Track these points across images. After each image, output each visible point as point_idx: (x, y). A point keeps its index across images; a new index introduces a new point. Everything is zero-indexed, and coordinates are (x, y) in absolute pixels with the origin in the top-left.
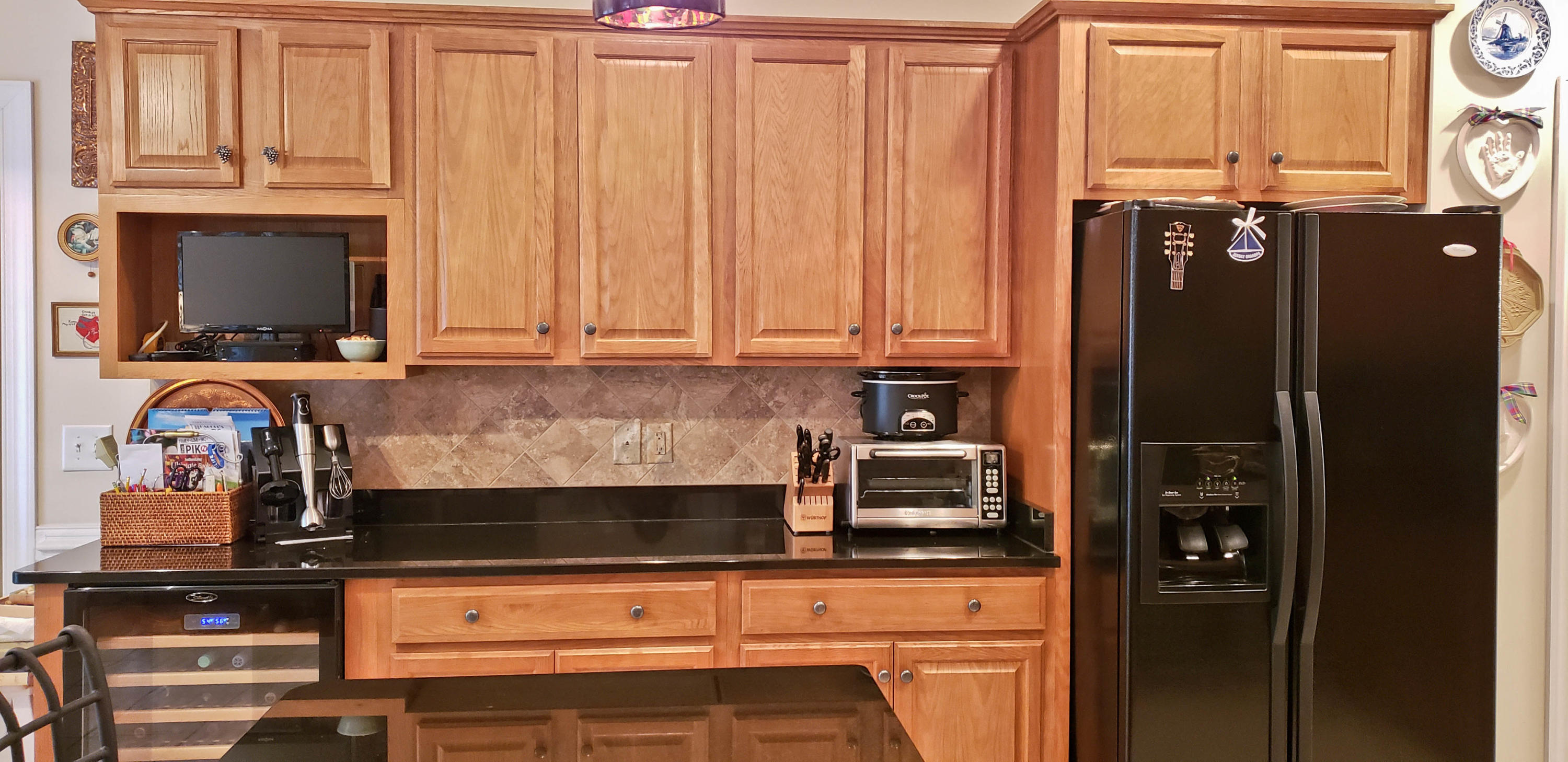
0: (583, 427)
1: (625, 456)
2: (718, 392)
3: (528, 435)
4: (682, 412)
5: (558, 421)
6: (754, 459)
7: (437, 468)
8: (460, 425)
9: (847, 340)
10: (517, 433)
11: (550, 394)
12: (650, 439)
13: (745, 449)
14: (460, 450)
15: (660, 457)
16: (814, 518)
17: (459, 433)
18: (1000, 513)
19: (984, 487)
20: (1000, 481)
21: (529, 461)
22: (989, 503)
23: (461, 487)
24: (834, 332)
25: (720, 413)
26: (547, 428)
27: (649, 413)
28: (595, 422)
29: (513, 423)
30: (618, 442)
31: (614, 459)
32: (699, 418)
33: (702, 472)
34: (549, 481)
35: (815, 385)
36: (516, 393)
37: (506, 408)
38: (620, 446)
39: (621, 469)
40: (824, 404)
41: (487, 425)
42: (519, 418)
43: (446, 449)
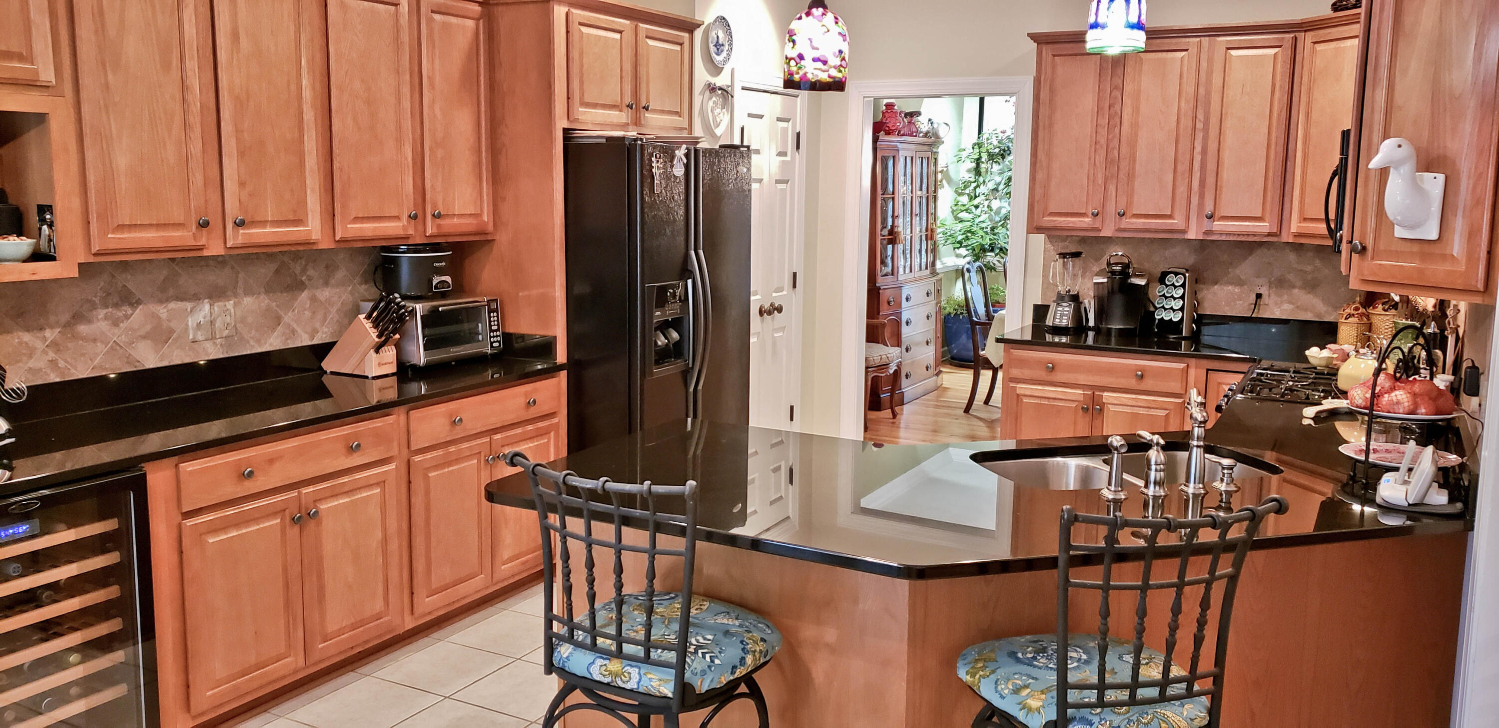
0: (162, 311)
1: (199, 333)
2: (266, 271)
3: (116, 323)
4: (240, 291)
5: (141, 307)
6: (295, 326)
7: (32, 364)
8: (52, 319)
9: (405, 223)
10: (106, 322)
11: (132, 282)
12: (218, 316)
13: (288, 318)
14: (55, 345)
15: (227, 331)
16: (386, 364)
17: (52, 327)
18: (499, 342)
19: (490, 326)
20: (498, 321)
21: (118, 348)
22: (494, 337)
23: (58, 380)
24: (397, 218)
25: (269, 289)
26: (132, 314)
27: (216, 294)
28: (173, 305)
29: (102, 313)
30: (191, 322)
31: (191, 337)
32: (253, 295)
33: (258, 341)
34: (138, 364)
35: (333, 260)
36: (102, 284)
37: (94, 299)
38: (195, 325)
39: (195, 345)
40: (340, 274)
41: (78, 317)
42: (107, 307)
43: (40, 345)
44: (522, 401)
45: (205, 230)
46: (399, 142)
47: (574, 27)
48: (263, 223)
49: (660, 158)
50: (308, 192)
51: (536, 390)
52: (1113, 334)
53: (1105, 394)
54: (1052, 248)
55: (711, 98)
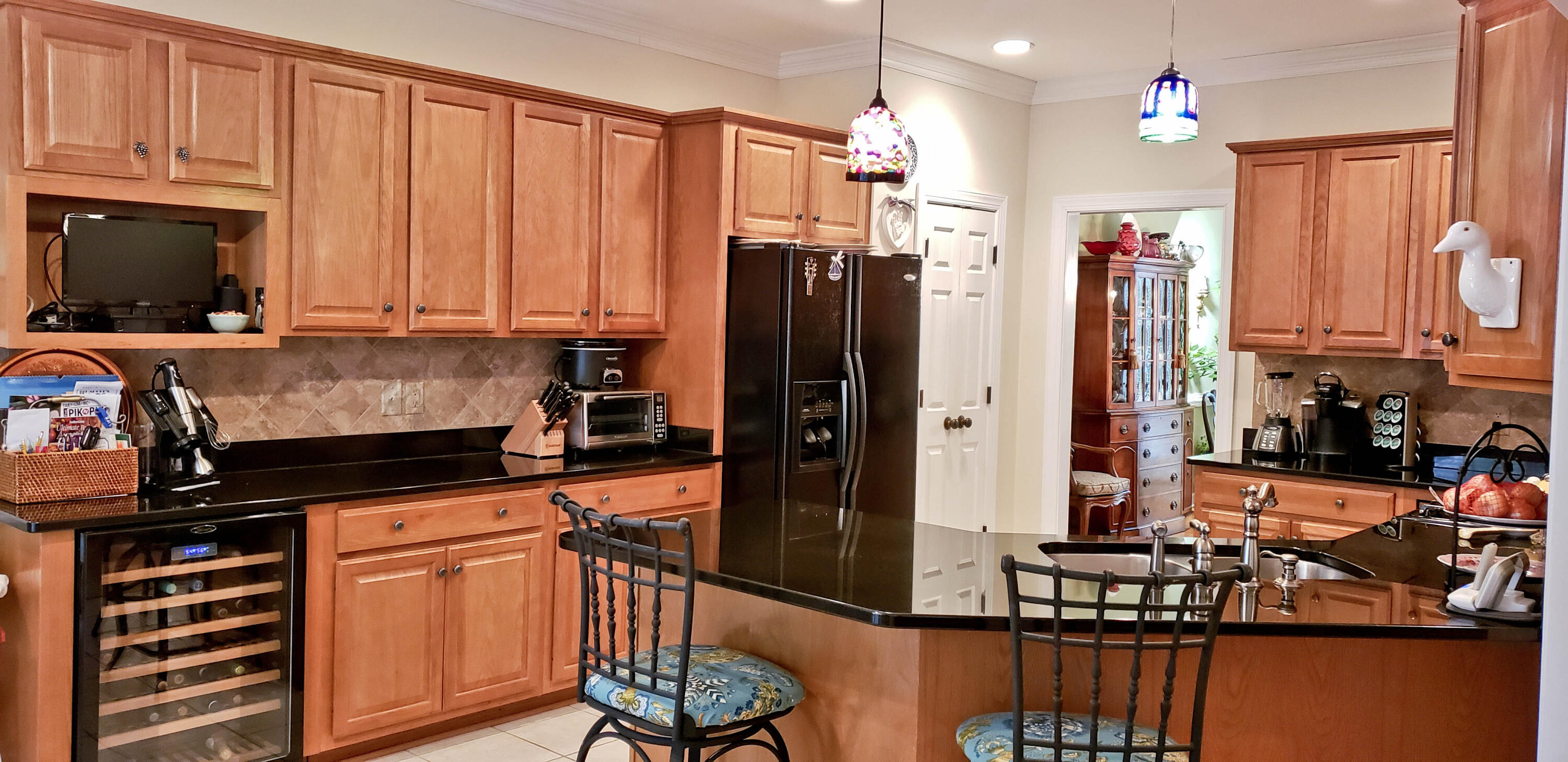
0: (359, 387)
1: (391, 409)
2: (455, 357)
3: (318, 394)
4: (430, 374)
5: (341, 382)
6: (479, 408)
7: (247, 423)
8: (266, 386)
9: (579, 319)
10: (310, 393)
11: (335, 359)
12: (409, 395)
13: (473, 401)
14: (265, 408)
15: (415, 409)
16: (553, 446)
17: (265, 394)
18: (664, 433)
19: (656, 418)
20: (663, 413)
21: (318, 415)
22: (658, 428)
23: (266, 439)
24: (571, 314)
25: (457, 374)
26: (333, 387)
27: (409, 375)
28: (368, 382)
29: (307, 384)
30: (384, 398)
31: (383, 411)
32: (442, 378)
33: (444, 420)
34: (334, 431)
35: (519, 352)
36: (309, 360)
37: (301, 372)
38: (387, 401)
39: (387, 419)
40: (524, 366)
41: (287, 387)
42: (312, 380)
43: (254, 408)
44: (672, 487)
45: (389, 315)
46: (577, 245)
47: (743, 144)
48: (444, 311)
49: (813, 262)
50: (487, 286)
51: (687, 478)
52: (1322, 460)
53: (1304, 523)
54: (1264, 368)
55: (890, 212)
